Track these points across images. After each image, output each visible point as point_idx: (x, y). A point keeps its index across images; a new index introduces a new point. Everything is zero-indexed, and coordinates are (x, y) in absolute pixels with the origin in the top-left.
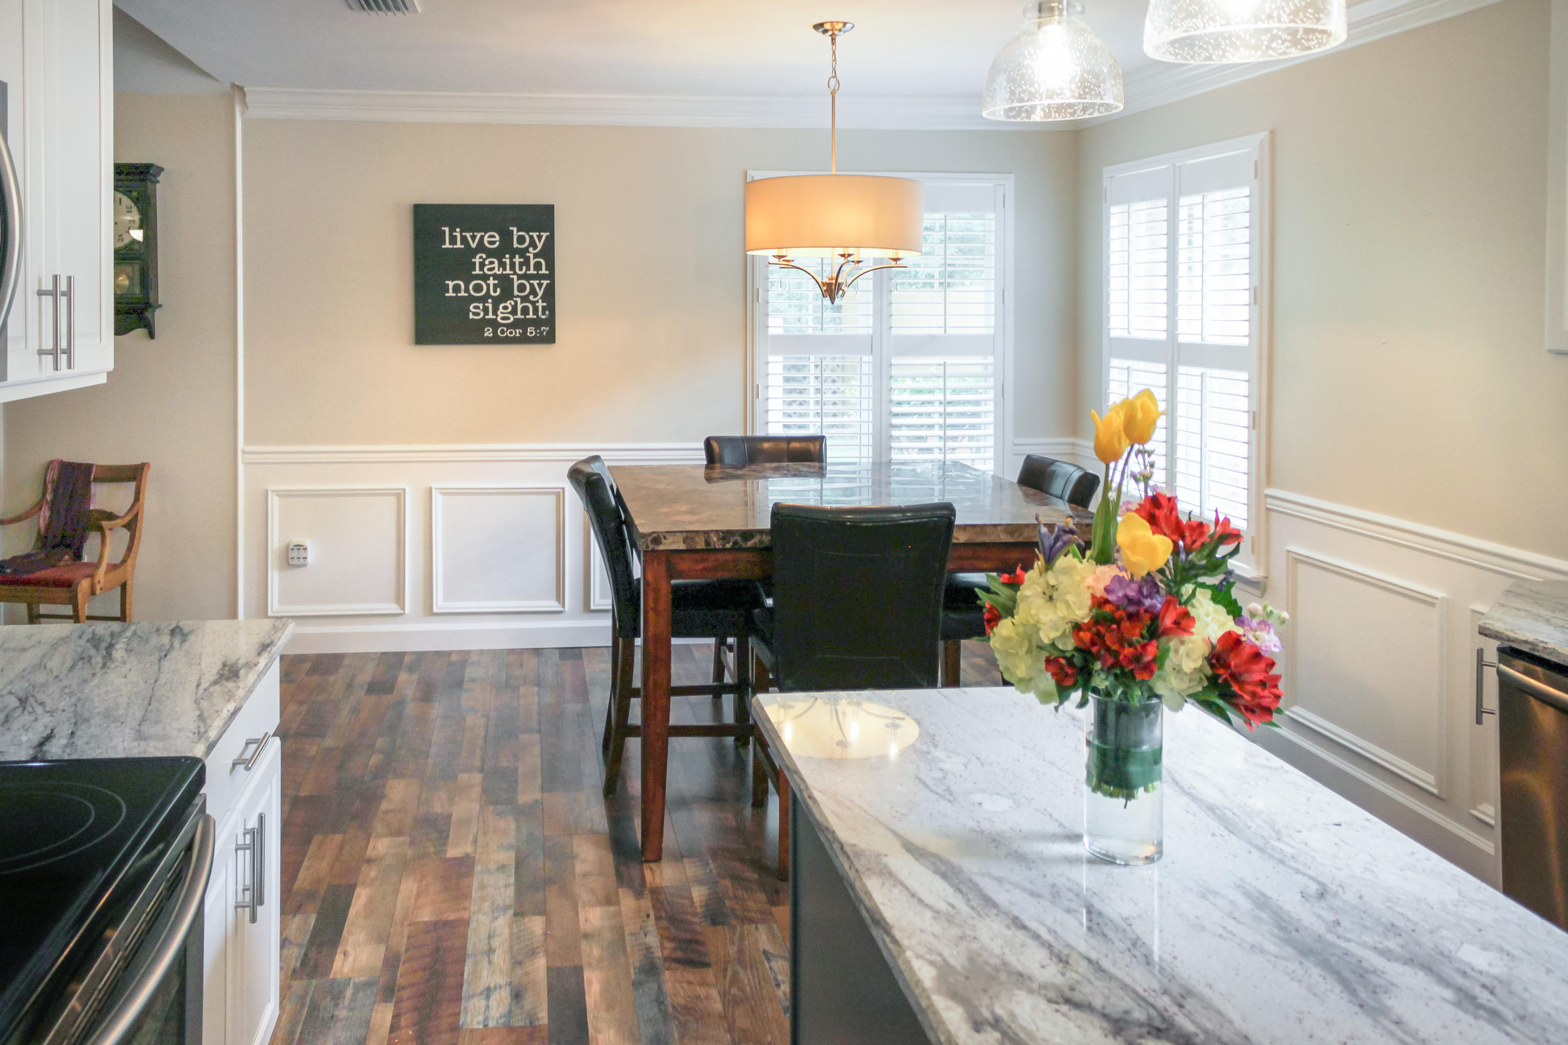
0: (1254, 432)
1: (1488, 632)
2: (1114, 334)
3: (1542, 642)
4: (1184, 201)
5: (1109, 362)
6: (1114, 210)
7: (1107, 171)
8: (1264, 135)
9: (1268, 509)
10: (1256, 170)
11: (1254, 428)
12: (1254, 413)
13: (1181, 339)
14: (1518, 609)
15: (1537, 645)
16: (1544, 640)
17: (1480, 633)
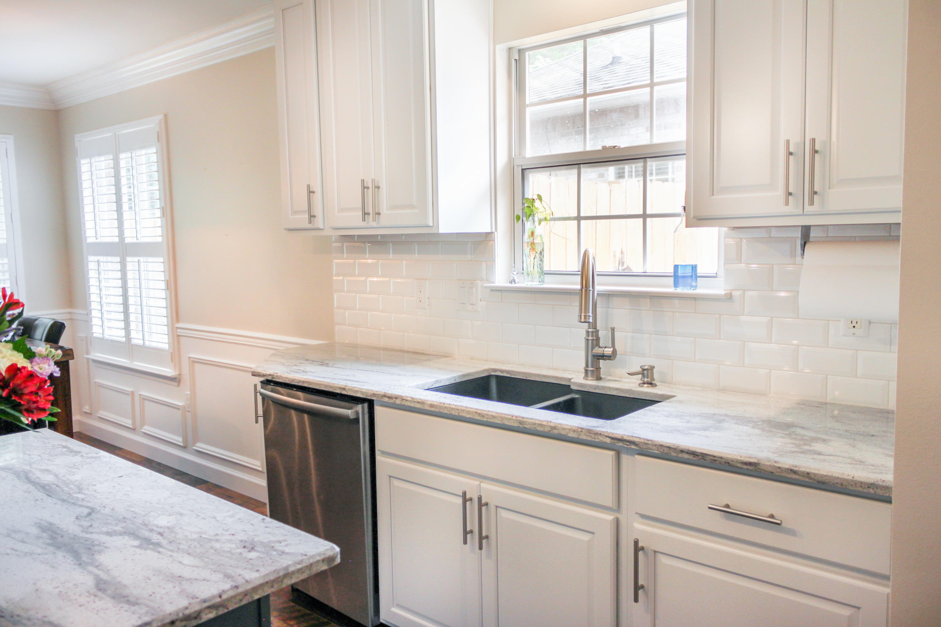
0: (168, 292)
1: (255, 374)
2: (90, 240)
3: (276, 373)
4: (122, 156)
5: (87, 259)
6: (83, 161)
7: (77, 137)
8: (161, 116)
9: (178, 336)
10: (158, 137)
11: (168, 289)
12: (167, 281)
13: (127, 241)
14: (272, 361)
15: (274, 375)
16: (277, 372)
17: (252, 375)
